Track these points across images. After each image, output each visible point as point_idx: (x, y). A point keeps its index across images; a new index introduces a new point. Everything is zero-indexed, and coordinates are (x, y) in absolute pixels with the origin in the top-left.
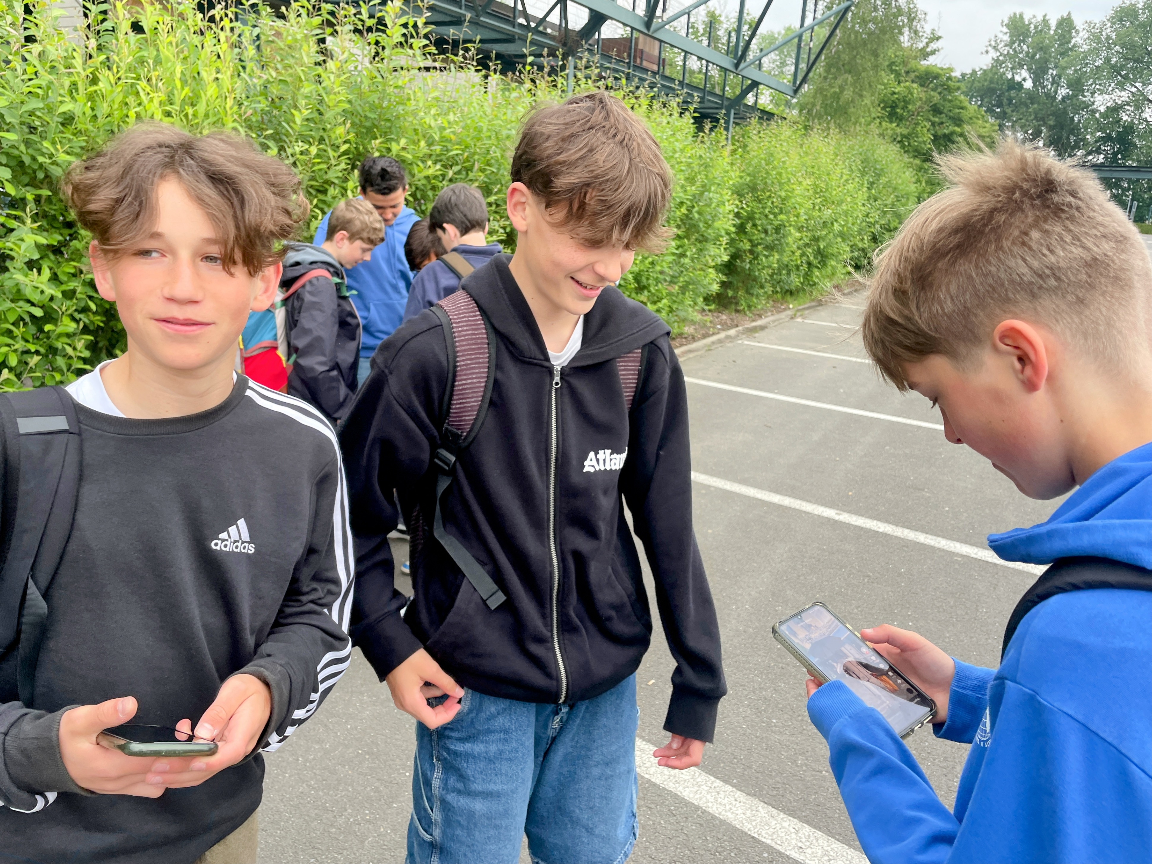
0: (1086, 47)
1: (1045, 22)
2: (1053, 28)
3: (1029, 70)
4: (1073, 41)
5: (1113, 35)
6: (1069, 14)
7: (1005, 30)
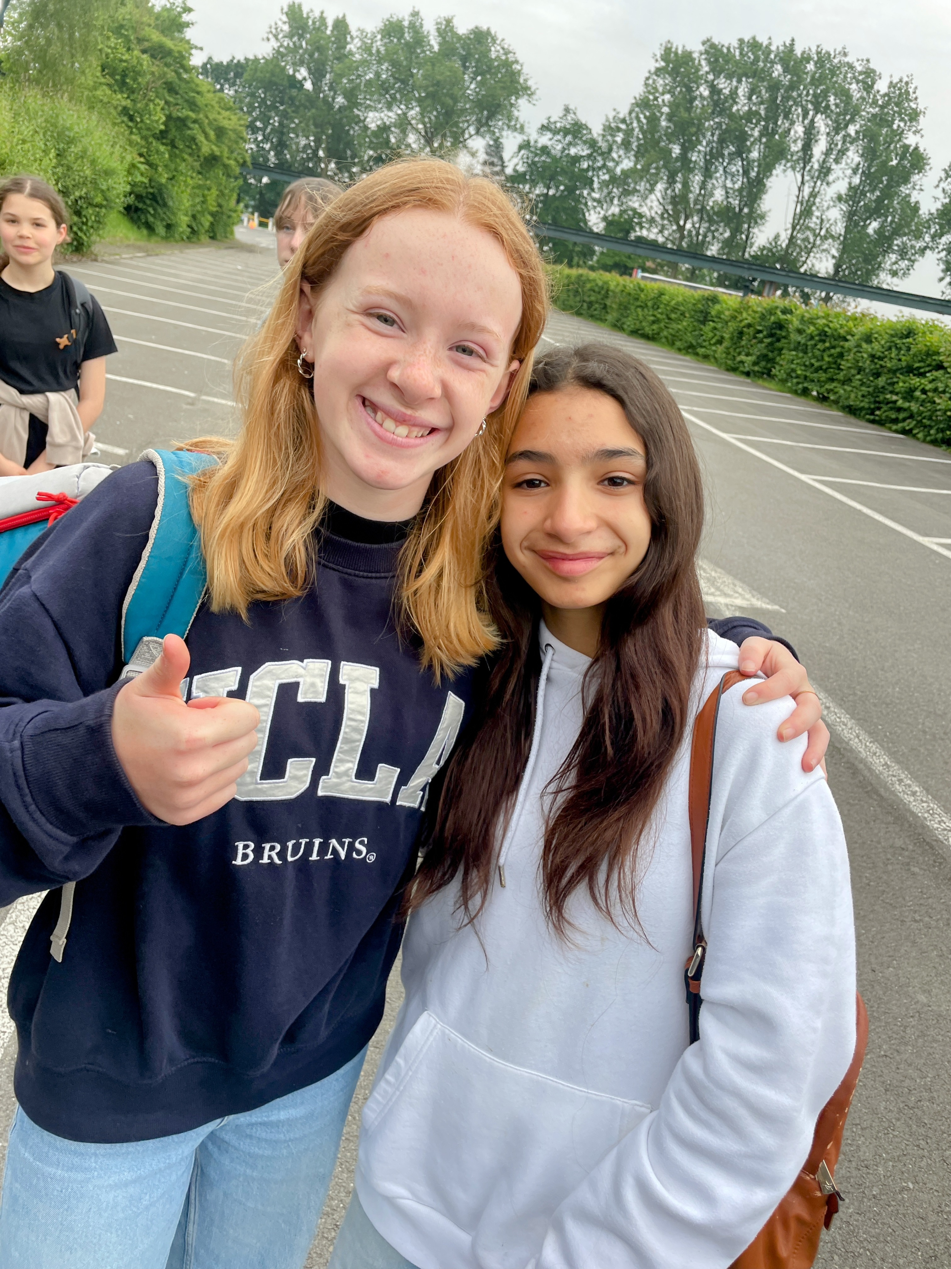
0: (358, 57)
1: (323, 19)
2: (330, 28)
3: (309, 69)
4: (348, 47)
5: (382, 49)
6: (344, 16)
7: (285, 18)
